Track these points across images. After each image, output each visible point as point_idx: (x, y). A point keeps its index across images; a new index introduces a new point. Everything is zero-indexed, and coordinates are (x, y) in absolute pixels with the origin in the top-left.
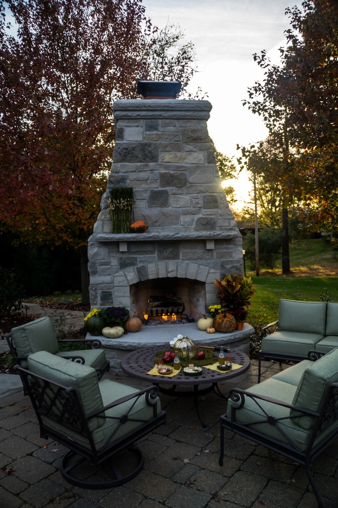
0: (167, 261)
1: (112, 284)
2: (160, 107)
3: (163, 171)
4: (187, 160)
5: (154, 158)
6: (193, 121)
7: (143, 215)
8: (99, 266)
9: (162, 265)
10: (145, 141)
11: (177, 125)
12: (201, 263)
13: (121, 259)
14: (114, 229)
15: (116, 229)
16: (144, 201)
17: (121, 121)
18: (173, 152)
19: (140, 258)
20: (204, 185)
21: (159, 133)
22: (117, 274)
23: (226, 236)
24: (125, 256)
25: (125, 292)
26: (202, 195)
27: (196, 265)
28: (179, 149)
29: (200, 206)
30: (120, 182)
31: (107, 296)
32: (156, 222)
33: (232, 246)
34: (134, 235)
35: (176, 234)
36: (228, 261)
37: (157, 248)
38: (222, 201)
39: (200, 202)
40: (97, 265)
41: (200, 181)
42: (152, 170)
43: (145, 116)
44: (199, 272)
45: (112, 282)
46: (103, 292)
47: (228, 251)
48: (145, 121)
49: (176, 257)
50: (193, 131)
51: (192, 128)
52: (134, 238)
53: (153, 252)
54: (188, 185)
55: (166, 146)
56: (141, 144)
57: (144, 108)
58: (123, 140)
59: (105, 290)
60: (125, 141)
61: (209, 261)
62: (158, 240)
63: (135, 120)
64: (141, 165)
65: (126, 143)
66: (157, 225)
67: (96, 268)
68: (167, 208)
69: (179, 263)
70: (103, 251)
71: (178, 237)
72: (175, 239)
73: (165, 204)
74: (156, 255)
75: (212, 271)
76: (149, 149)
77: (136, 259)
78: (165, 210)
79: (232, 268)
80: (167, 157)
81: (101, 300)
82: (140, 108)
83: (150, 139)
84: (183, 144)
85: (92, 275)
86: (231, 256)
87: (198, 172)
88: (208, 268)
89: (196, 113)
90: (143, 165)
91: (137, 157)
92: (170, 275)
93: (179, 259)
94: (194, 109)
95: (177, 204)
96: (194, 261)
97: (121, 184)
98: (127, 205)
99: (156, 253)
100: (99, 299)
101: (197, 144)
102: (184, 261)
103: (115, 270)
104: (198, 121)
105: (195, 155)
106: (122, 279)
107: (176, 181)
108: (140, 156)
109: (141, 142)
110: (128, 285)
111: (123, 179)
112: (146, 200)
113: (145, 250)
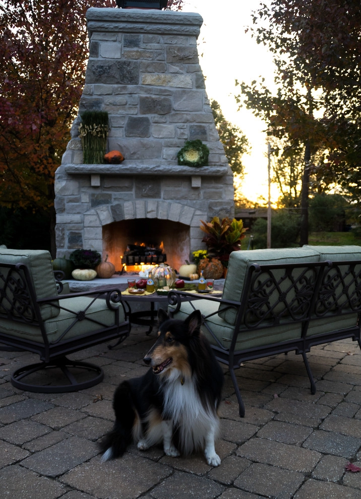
0: (146, 199)
1: (82, 225)
2: (142, 18)
3: (144, 95)
4: (171, 83)
5: (133, 80)
6: (180, 37)
7: (120, 146)
8: (68, 203)
9: (140, 203)
10: (124, 59)
11: (162, 41)
12: (185, 203)
13: (93, 195)
14: (85, 159)
15: (88, 159)
16: (121, 129)
17: (97, 33)
18: (156, 73)
19: (115, 195)
20: (190, 113)
21: (140, 50)
22: (88, 213)
24: (98, 192)
25: (96, 234)
26: (189, 124)
27: (180, 205)
28: (164, 71)
29: (186, 137)
30: (94, 106)
31: (76, 238)
32: (134, 153)
33: (222, 186)
34: (108, 166)
35: (156, 166)
36: (216, 203)
37: (134, 184)
38: (211, 134)
39: (186, 133)
40: (65, 202)
41: (187, 109)
42: (130, 94)
43: (123, 28)
44: (183, 213)
45: (82, 222)
46: (72, 233)
47: (217, 190)
48: (124, 35)
49: (156, 195)
50: (180, 49)
51: (179, 46)
52: (108, 170)
53: (130, 189)
54: (173, 112)
55: (148, 66)
56: (119, 62)
57: (123, 19)
58: (97, 57)
59: (73, 231)
60: (100, 59)
61: (195, 202)
62: (135, 173)
63: (113, 34)
64: (118, 87)
65: (102, 61)
66: (135, 157)
67: (64, 205)
68: (147, 139)
69: (160, 202)
70: (73, 186)
71: (159, 170)
72: (156, 173)
73: (145, 133)
74: (133, 192)
75: (198, 212)
76: (128, 68)
77: (110, 196)
78: (145, 140)
79: (221, 210)
80: (148, 79)
81: (69, 242)
82: (119, 18)
83: (129, 57)
84: (168, 64)
85: (59, 213)
86: (220, 197)
87: (184, 98)
88: (193, 209)
89: (184, 28)
90: (121, 88)
91: (114, 77)
92: (150, 216)
93: (160, 197)
94: (182, 22)
95: (160, 134)
96: (178, 201)
97: (94, 108)
98: (101, 131)
99: (134, 190)
100: (66, 241)
101: (184, 65)
102: (165, 201)
103: (85, 207)
104: (187, 37)
105: (182, 77)
106: (94, 218)
107: (159, 107)
108: (117, 76)
109: (119, 60)
110: (100, 226)
111: (97, 103)
112: (124, 129)
113: (121, 185)
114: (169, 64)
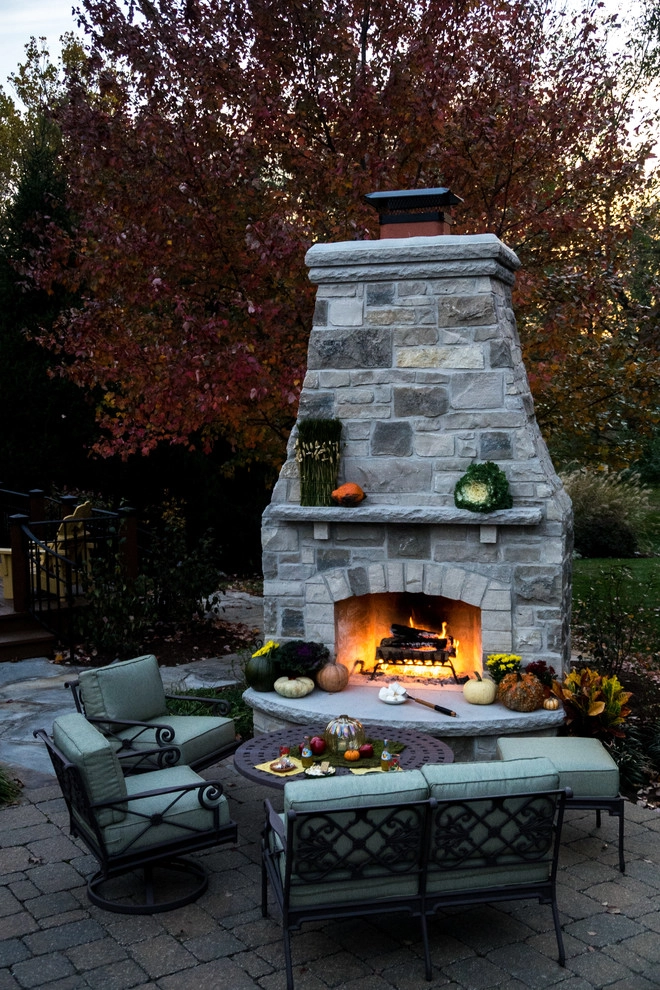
0: (404, 560)
1: (303, 598)
3: (401, 385)
4: (447, 362)
5: (383, 360)
6: (461, 281)
7: (362, 471)
8: (282, 562)
9: (394, 567)
10: (367, 327)
11: (430, 290)
12: (473, 568)
13: (320, 552)
14: (303, 498)
15: (308, 498)
16: (365, 443)
17: (324, 286)
18: (421, 347)
19: (355, 552)
20: (480, 412)
21: (393, 308)
22: (312, 580)
24: (327, 547)
25: (324, 615)
26: (479, 432)
27: (463, 572)
28: (434, 341)
29: (473, 454)
30: (320, 406)
31: (293, 620)
32: (385, 484)
33: (539, 538)
34: (338, 510)
35: (416, 511)
36: (529, 569)
37: (387, 535)
38: (520, 446)
39: (474, 447)
40: (278, 561)
41: (474, 405)
42: (379, 384)
43: (365, 276)
44: (468, 586)
45: (303, 595)
46: (287, 611)
47: (531, 547)
48: (366, 285)
49: (423, 554)
50: (462, 302)
51: (459, 296)
52: (336, 517)
53: (379, 543)
54: (451, 412)
55: (407, 335)
56: (360, 332)
57: (363, 262)
58: (325, 325)
59: (290, 608)
60: (329, 328)
61: (489, 566)
62: (381, 521)
63: (349, 285)
64: (359, 374)
65: (332, 331)
66: (388, 490)
67: (276, 567)
68: (407, 458)
69: (429, 566)
70: (288, 536)
71: (419, 518)
72: (414, 522)
73: (404, 449)
74: (384, 547)
75: (495, 585)
76: (374, 342)
77: (347, 553)
78: (404, 461)
79: (536, 582)
80: (407, 357)
81: (283, 626)
82: (356, 260)
83: (376, 321)
84: (440, 330)
85: (268, 578)
86: (536, 559)
87: (469, 387)
88: (486, 579)
89: (466, 265)
90: (364, 374)
91: (351, 358)
92: (410, 589)
93: (429, 557)
94: (462, 257)
95: (428, 451)
96: (459, 564)
97: (321, 409)
98: (326, 453)
99: (386, 544)
100: (280, 623)
101: (469, 329)
102: (438, 563)
103: (308, 571)
104: (474, 279)
105: (464, 351)
106: (321, 589)
107: (425, 405)
108: (357, 356)
109: (359, 328)
110: (331, 602)
111: (326, 401)
112: (369, 442)
113: (362, 538)
114: (443, 329)
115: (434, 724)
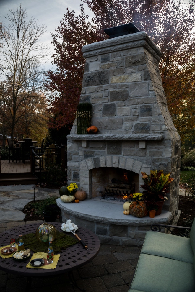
0: (113, 155)
1: (79, 168)
2: (109, 44)
3: (112, 90)
4: (128, 80)
5: (106, 81)
6: (133, 49)
7: (99, 122)
8: (73, 155)
9: (109, 158)
10: (101, 70)
11: (122, 54)
12: (137, 159)
13: (85, 151)
14: (78, 131)
15: (80, 132)
17: (88, 58)
18: (119, 75)
19: (96, 152)
20: (140, 98)
21: (110, 63)
22: (82, 162)
23: (151, 138)
24: (87, 150)
25: (86, 174)
26: (140, 105)
27: (133, 160)
28: (123, 73)
29: (137, 114)
30: (86, 100)
31: (76, 176)
32: (106, 127)
33: (162, 147)
36: (158, 159)
37: (106, 145)
38: (155, 110)
39: (138, 111)
40: (72, 155)
41: (138, 95)
42: (104, 90)
43: (100, 52)
44: (135, 165)
46: (74, 172)
47: (159, 150)
48: (101, 56)
49: (118, 152)
50: (133, 57)
51: (132, 55)
53: (104, 148)
54: (129, 99)
55: (114, 72)
57: (99, 47)
59: (75, 171)
60: (89, 72)
61: (143, 158)
62: (102, 139)
63: (96, 57)
64: (98, 87)
66: (107, 129)
67: (71, 157)
68: (114, 117)
69: (121, 157)
70: (75, 146)
71: (115, 138)
73: (113, 113)
74: (106, 150)
75: (145, 165)
76: (103, 75)
77: (93, 152)
78: (113, 118)
79: (161, 164)
80: (114, 79)
81: (73, 177)
82: (97, 47)
83: (104, 68)
84: (125, 68)
85: (69, 161)
86: (161, 155)
87: (136, 88)
88: (141, 163)
89: (134, 43)
90: (100, 87)
91: (95, 82)
92: (114, 166)
93: (121, 154)
94: (132, 40)
95: (121, 114)
96: (132, 157)
97: (86, 101)
98: (85, 115)
101: (136, 67)
102: (124, 157)
103: (81, 158)
104: (137, 48)
105: (134, 75)
106: (84, 165)
107: (120, 96)
108: (97, 81)
109: (99, 71)
110: (88, 170)
111: (88, 98)
112: (101, 111)
113: (98, 146)
114: (127, 68)
115: (111, 219)
